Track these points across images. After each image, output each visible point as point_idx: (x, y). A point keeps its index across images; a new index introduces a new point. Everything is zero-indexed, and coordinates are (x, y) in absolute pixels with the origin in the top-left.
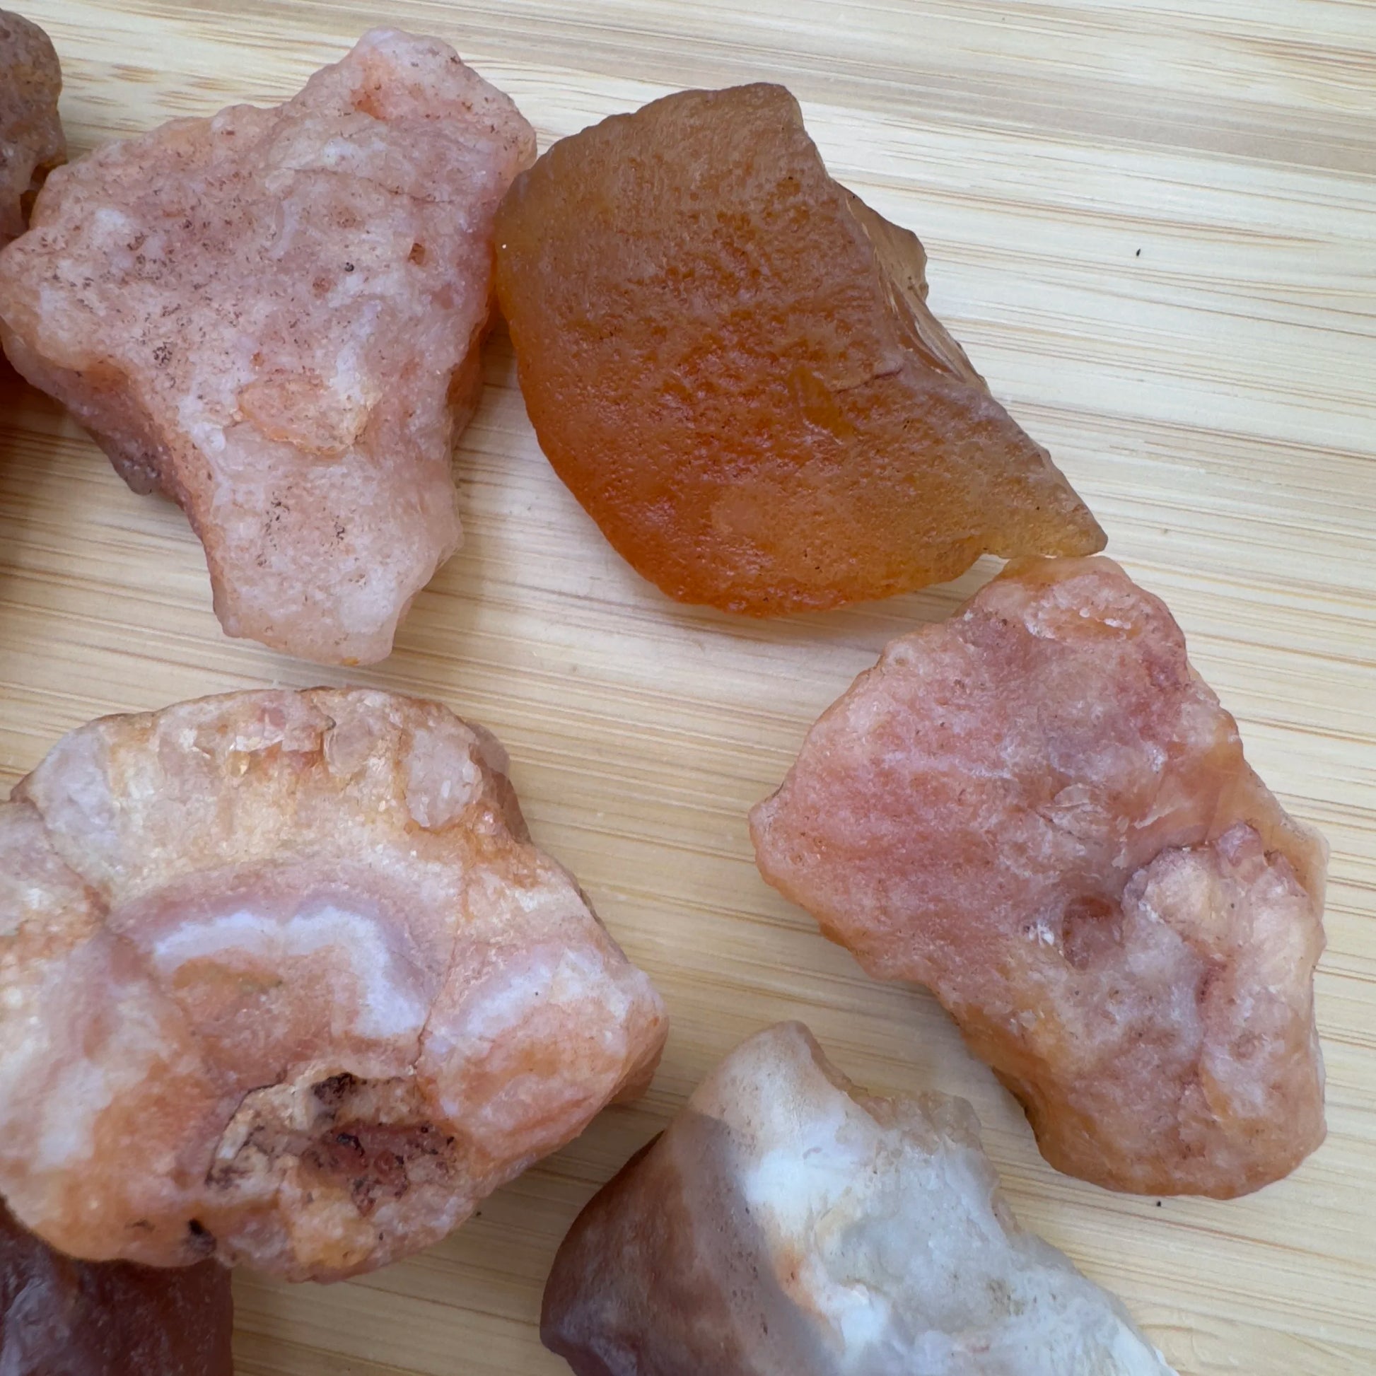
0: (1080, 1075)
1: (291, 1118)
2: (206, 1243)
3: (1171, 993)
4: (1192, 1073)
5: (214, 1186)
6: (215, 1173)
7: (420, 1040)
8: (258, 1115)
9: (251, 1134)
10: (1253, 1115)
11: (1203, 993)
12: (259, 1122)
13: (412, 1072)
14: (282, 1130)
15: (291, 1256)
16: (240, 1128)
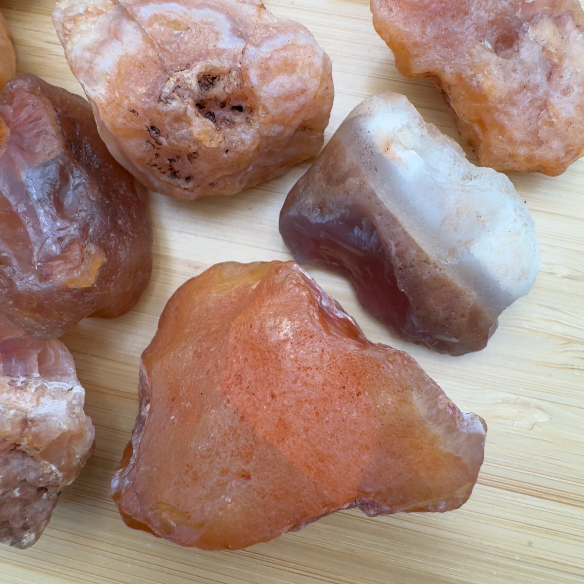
0: (501, 102)
1: (191, 85)
2: (157, 133)
3: (537, 69)
4: (544, 105)
5: (161, 103)
6: (162, 98)
7: (243, 53)
8: (178, 80)
9: (175, 88)
10: (570, 116)
11: (549, 78)
12: (179, 84)
13: (239, 66)
14: (188, 89)
15: (191, 134)
16: (172, 83)
